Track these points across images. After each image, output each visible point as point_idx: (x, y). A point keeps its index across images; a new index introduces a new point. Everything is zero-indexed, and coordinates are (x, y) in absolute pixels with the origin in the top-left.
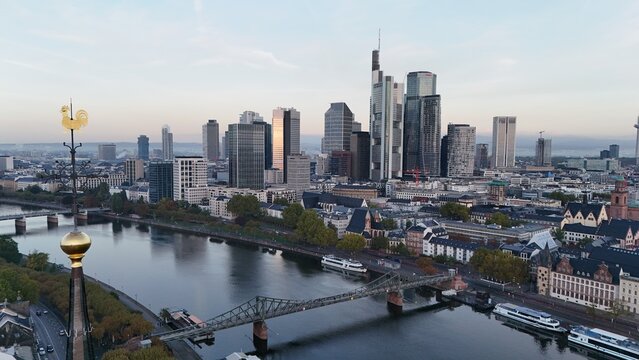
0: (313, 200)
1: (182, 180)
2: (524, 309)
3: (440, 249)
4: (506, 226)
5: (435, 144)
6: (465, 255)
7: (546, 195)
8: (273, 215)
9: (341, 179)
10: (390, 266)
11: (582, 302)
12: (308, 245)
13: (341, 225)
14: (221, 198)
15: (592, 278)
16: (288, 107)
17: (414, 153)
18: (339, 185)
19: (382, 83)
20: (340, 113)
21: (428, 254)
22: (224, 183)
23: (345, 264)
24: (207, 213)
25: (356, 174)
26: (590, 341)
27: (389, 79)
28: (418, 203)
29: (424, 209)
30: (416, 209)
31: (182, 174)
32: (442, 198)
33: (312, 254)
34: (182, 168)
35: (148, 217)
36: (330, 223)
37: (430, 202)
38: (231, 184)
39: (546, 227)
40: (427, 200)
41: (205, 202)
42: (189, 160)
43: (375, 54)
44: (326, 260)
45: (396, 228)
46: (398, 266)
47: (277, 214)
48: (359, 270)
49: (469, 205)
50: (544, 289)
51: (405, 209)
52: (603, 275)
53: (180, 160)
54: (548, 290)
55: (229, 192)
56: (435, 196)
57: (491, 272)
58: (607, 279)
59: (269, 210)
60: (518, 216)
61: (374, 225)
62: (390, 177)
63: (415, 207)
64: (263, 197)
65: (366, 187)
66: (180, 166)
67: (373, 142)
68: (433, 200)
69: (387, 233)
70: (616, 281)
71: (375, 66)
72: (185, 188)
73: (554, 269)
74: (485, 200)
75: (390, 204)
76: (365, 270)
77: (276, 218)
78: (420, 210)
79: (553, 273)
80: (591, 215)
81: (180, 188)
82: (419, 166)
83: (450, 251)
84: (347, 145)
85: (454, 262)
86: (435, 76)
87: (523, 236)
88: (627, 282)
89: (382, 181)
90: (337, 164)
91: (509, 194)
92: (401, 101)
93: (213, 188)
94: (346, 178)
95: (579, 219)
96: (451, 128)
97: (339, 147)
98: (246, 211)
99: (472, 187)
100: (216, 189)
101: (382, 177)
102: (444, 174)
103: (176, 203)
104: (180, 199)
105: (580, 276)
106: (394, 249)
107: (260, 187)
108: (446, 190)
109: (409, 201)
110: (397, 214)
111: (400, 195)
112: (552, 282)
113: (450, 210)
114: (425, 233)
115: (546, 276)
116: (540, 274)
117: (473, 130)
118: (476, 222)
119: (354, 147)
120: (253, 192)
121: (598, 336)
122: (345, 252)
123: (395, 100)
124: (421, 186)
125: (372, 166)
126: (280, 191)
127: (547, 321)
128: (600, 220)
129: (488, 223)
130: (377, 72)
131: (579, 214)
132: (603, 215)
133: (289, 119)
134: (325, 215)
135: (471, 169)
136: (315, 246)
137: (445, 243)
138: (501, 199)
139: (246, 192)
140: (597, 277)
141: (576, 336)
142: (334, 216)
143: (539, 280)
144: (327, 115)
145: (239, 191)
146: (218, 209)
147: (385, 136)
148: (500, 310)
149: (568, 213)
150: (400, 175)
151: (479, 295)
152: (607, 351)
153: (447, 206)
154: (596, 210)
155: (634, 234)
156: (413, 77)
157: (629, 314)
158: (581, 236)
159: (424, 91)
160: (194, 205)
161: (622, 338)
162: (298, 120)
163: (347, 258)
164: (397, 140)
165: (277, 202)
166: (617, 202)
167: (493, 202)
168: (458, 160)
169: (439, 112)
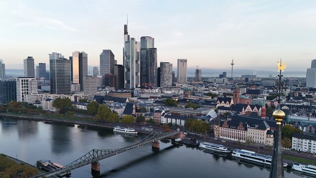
0: (101, 99)
1: (22, 90)
2: (212, 144)
3: (169, 120)
4: (195, 108)
5: (155, 71)
6: (181, 122)
7: (205, 94)
8: (80, 108)
9: (111, 88)
10: (148, 130)
11: (233, 139)
12: (104, 122)
13: (120, 111)
14: (48, 100)
15: (236, 129)
16: (81, 51)
17: (145, 76)
18: (111, 92)
19: (129, 41)
20: (108, 55)
21: (164, 123)
22: (47, 92)
23: (126, 130)
24: (41, 108)
25: (117, 86)
26: (241, 155)
27: (133, 39)
28: (152, 99)
29: (156, 102)
30: (152, 102)
31: (22, 87)
32: (163, 97)
33: (106, 126)
34: (22, 84)
35: (3, 112)
37: (158, 99)
38: (52, 92)
39: (212, 108)
40: (156, 97)
41: (38, 102)
42: (26, 79)
43: (126, 27)
44: (115, 129)
45: (147, 111)
46: (152, 129)
47: (83, 107)
48: (134, 133)
49: (177, 100)
50: (217, 135)
51: (147, 102)
52: (241, 127)
53: (21, 79)
54: (219, 135)
55: (52, 96)
56: (159, 96)
57: (195, 130)
58: (243, 129)
59: (77, 106)
60: (198, 104)
61: (137, 111)
62: (135, 87)
63: (152, 101)
64: (72, 99)
65: (125, 92)
66: (21, 83)
67: (126, 70)
68: (159, 98)
69: (144, 114)
70: (246, 130)
71: (126, 33)
72: (24, 95)
73: (221, 126)
74: (182, 97)
75: (139, 100)
76: (137, 133)
78: (154, 103)
79: (220, 128)
80: (227, 102)
81: (21, 95)
82: (147, 82)
83: (174, 121)
84: (112, 71)
85: (176, 126)
86: (153, 39)
87: (203, 112)
88: (250, 129)
89: (131, 89)
90: (107, 81)
92: (139, 50)
93: (42, 94)
94: (113, 88)
95: (223, 104)
96: (162, 64)
97: (108, 72)
98: (64, 106)
99: (173, 91)
100: (44, 95)
101: (131, 87)
102: (159, 86)
103: (20, 103)
104: (21, 101)
105: (232, 128)
106: (148, 121)
107: (69, 93)
108: (162, 93)
109: (148, 98)
110: (144, 105)
111: (143, 96)
112: (220, 132)
113: (168, 102)
114: (162, 113)
115: (218, 129)
116: (215, 129)
117: (171, 65)
118: (181, 107)
119: (116, 72)
120: (67, 96)
121: (244, 152)
122: (125, 124)
123: (136, 50)
124: (151, 91)
125: (126, 82)
126: (81, 95)
127: (222, 148)
128: (231, 104)
129: (186, 107)
130: (126, 35)
131: (223, 102)
132: (232, 102)
133: (82, 57)
134: (110, 107)
135: (170, 83)
136: (108, 122)
137: (172, 117)
138: (189, 96)
139: (62, 96)
140: (238, 128)
141: (235, 154)
142: (116, 107)
143: (215, 131)
144: (101, 56)
145: (58, 96)
146: (47, 106)
147: (132, 67)
148: (202, 145)
149: (219, 102)
150: (139, 86)
151: (191, 140)
152: (248, 158)
153: (167, 100)
154: (229, 100)
155: (245, 110)
156: (143, 38)
157: (254, 142)
158: (225, 111)
159: (149, 46)
160: (31, 104)
161: (254, 153)
162: (86, 58)
163: (127, 128)
164: (137, 69)
165: (80, 101)
166: (236, 96)
167: (186, 98)
168: (165, 79)
169: (156, 56)
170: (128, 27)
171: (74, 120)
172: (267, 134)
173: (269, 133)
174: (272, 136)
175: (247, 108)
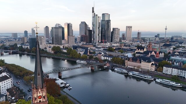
0: (75, 48)
2: (120, 69)
3: (105, 58)
4: (122, 52)
5: (109, 33)
8: (64, 51)
9: (84, 43)
11: (132, 67)
12: (73, 58)
13: (82, 53)
14: (50, 47)
15: (136, 62)
16: (69, 23)
17: (104, 36)
18: (83, 44)
19: (95, 16)
20: (84, 25)
21: (103, 59)
22: (51, 43)
23: (82, 62)
24: (46, 51)
25: (88, 41)
26: (132, 74)
27: (97, 15)
28: (103, 48)
29: (104, 49)
30: (102, 50)
32: (109, 47)
33: (74, 60)
35: (30, 52)
36: (79, 53)
38: (53, 43)
39: (132, 53)
40: (105, 47)
41: (46, 48)
42: (40, 37)
43: (93, 8)
44: (78, 61)
45: (96, 53)
46: (95, 62)
47: (65, 51)
48: (85, 63)
49: (115, 48)
51: (99, 50)
54: (127, 65)
55: (52, 46)
56: (107, 46)
57: (115, 62)
58: (139, 62)
59: (63, 50)
60: (125, 50)
61: (90, 53)
62: (97, 42)
64: (62, 47)
65: (90, 45)
67: (93, 33)
68: (107, 47)
69: (93, 55)
70: (141, 63)
71: (93, 12)
72: (40, 45)
73: (129, 61)
74: (119, 47)
75: (96, 48)
76: (87, 63)
77: (65, 52)
80: (142, 50)
82: (105, 39)
83: (107, 58)
86: (109, 15)
87: (125, 55)
88: (143, 63)
90: (83, 39)
91: (125, 46)
92: (100, 22)
93: (48, 45)
94: (85, 42)
95: (140, 51)
96: (113, 29)
97: (84, 34)
98: (57, 51)
99: (117, 44)
101: (95, 42)
105: (134, 62)
107: (61, 44)
108: (111, 45)
109: (100, 48)
110: (97, 51)
111: (98, 46)
113: (110, 49)
114: (102, 54)
117: (119, 30)
118: (116, 52)
119: (87, 34)
120: (59, 46)
121: (134, 73)
122: (83, 59)
123: (99, 21)
124: (105, 44)
125: (92, 39)
126: (66, 45)
127: (125, 71)
129: (118, 52)
130: (93, 13)
131: (140, 50)
132: (145, 50)
133: (69, 26)
134: (78, 51)
135: (119, 40)
136: (75, 58)
137: (107, 56)
138: (123, 47)
139: (57, 46)
140: (137, 62)
141: (130, 73)
142: (80, 51)
143: (126, 63)
144: (80, 25)
145: (55, 45)
146: (49, 50)
147: (96, 31)
148: (116, 69)
149: (137, 50)
150: (100, 41)
151: (111, 67)
152: (135, 76)
154: (143, 49)
156: (103, 15)
159: (106, 19)
160: (42, 49)
161: (138, 73)
162: (71, 26)
163: (83, 61)
164: (99, 32)
165: (65, 48)
166: (149, 47)
167: (121, 48)
168: (115, 38)
169: (110, 25)
170: (94, 8)
171: (60, 57)
172: (151, 65)
173: (152, 64)
174: (154, 66)
175: (152, 53)
